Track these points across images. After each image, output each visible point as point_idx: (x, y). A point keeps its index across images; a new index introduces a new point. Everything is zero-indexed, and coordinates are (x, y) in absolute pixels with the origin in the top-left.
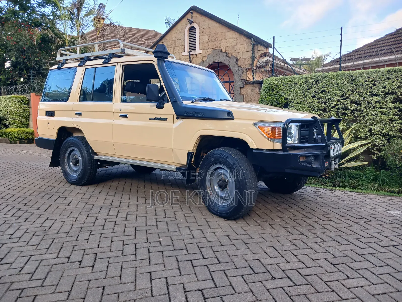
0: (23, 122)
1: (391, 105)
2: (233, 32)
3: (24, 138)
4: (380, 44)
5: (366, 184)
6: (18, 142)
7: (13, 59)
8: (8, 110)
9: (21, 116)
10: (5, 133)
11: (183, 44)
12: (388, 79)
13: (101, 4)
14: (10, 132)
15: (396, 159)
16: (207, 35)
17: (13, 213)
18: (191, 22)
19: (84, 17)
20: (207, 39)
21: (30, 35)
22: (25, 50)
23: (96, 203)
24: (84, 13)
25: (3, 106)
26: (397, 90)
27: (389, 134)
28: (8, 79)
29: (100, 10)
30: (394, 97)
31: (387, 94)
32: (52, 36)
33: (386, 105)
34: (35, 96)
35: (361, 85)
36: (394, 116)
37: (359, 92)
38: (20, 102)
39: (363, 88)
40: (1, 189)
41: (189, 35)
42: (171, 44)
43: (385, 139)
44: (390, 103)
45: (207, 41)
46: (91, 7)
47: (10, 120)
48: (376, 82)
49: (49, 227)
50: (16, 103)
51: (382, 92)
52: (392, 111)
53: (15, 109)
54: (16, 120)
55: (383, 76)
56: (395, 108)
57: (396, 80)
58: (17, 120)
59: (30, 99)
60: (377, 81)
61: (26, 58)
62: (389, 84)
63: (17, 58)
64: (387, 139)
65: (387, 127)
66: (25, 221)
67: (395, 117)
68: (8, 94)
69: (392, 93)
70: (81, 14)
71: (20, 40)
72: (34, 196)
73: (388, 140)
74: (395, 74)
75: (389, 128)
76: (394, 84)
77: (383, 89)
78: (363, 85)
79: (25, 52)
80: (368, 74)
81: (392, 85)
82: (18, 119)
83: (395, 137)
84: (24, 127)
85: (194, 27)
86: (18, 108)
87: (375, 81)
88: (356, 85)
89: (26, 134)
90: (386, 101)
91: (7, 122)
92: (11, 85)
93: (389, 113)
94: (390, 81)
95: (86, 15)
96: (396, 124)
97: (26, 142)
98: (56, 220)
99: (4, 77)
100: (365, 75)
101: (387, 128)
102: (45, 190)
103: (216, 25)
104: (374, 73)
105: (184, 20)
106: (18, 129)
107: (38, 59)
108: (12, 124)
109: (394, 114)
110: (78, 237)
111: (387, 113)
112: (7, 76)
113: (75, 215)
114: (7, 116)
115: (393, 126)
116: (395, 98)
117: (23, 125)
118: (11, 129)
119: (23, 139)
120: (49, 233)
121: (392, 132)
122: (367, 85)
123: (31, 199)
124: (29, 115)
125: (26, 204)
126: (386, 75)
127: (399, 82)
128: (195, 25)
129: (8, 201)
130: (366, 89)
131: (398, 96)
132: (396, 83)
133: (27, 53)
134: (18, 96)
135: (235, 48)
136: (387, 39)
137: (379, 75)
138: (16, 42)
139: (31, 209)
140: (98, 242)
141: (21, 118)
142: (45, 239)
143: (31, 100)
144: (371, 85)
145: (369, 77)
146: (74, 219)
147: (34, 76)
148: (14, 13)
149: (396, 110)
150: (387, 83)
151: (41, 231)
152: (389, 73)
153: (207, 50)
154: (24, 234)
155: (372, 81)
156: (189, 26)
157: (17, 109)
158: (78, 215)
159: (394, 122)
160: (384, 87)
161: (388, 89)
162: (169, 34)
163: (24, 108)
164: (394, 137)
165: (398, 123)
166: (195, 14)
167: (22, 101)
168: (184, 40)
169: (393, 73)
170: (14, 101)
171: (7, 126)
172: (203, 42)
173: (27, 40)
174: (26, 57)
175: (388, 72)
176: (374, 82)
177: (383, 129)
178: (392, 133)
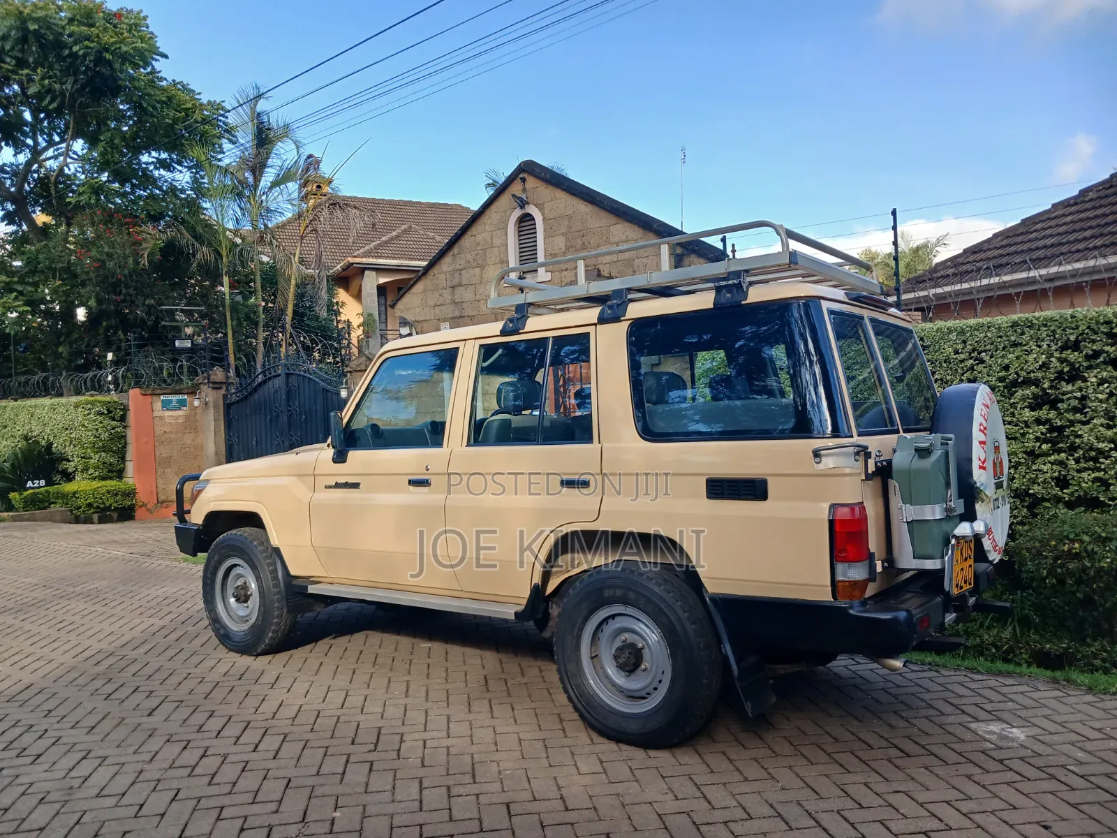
0: (110, 465)
1: (1028, 414)
2: (627, 224)
3: (111, 505)
4: (1035, 231)
5: (978, 630)
6: (95, 517)
7: (92, 303)
8: (73, 436)
9: (104, 449)
10: (63, 496)
11: (505, 260)
12: (1015, 345)
13: (310, 156)
14: (75, 493)
15: (1040, 563)
16: (564, 234)
17: (11, 740)
18: (522, 204)
19: (271, 188)
20: (562, 245)
21: (134, 244)
22: (119, 280)
23: (222, 706)
24: (271, 179)
25: (61, 425)
26: (1039, 375)
27: (1031, 491)
28: (78, 353)
29: (308, 170)
30: (1033, 393)
31: (1015, 384)
32: (187, 243)
33: (1013, 415)
34: (141, 397)
35: (945, 362)
36: (1038, 444)
37: (942, 380)
38: (103, 413)
39: (951, 369)
40: (4, 668)
41: (520, 236)
42: (475, 260)
43: (1023, 506)
44: (1023, 409)
45: (563, 249)
46: (289, 163)
47: (76, 460)
48: (984, 354)
49: (83, 779)
50: (91, 416)
51: (1001, 380)
52: (1031, 431)
53: (90, 433)
54: (92, 461)
55: (1001, 337)
56: (1038, 422)
57: (1034, 347)
58: (95, 459)
59: (128, 406)
60: (985, 351)
61: (123, 301)
62: (1017, 358)
63: (99, 302)
64: (1026, 504)
65: (1023, 473)
66: (32, 763)
67: (1040, 447)
68: (78, 393)
69: (1027, 382)
70: (262, 183)
71: (110, 255)
72: (78, 688)
73: (1030, 508)
74: (1032, 332)
75: (1027, 476)
76: (1031, 358)
77: (1003, 373)
78: (950, 363)
79: (120, 286)
80: (962, 332)
81: (1026, 361)
82: (97, 456)
83: (1048, 500)
84: (111, 478)
85: (529, 215)
86: (97, 430)
87: (982, 352)
88: (932, 363)
89: (117, 495)
90: (1014, 403)
91: (70, 467)
92: (85, 368)
93: (1023, 435)
94: (1018, 351)
95: (275, 184)
96: (1044, 464)
97: (115, 515)
98: (106, 758)
99: (67, 347)
100: (953, 336)
101: (1024, 477)
102: (108, 670)
103: (583, 208)
104: (978, 330)
105: (505, 199)
106: (95, 484)
107: (152, 301)
108: (82, 472)
109: (1037, 439)
110: (140, 809)
111: (1018, 435)
112: (74, 346)
113: (154, 745)
114: (69, 451)
115: (1040, 471)
116: (1035, 397)
117: (109, 472)
118: (80, 485)
119: (108, 509)
120: (78, 796)
121: (1036, 487)
122: (962, 361)
123: (67, 696)
124: (125, 446)
125: (50, 711)
126: (1007, 336)
127: (1042, 354)
128: (532, 210)
129: (9, 704)
130: (960, 371)
131: (1043, 389)
132: (1035, 356)
133: (127, 287)
134: (99, 398)
135: (633, 266)
136: (1055, 218)
137: (989, 335)
138: (100, 260)
139: (57, 726)
140: (184, 822)
141: (103, 454)
142: (63, 813)
143: (131, 407)
144: (971, 362)
145: (964, 342)
146: (148, 757)
147: (140, 347)
148: (97, 190)
149: (1041, 427)
150: (1011, 356)
151: (63, 790)
152: (1016, 331)
153: (565, 273)
154: (19, 798)
155: (974, 350)
156: (518, 213)
157: (94, 432)
158: (162, 743)
159: (1040, 460)
160: (1006, 368)
161: (1017, 373)
162: (469, 233)
163: (113, 429)
164: (1044, 499)
165: (1052, 464)
166: (531, 182)
167: (108, 410)
168: (507, 249)
169: (1026, 330)
170: (87, 412)
171: (69, 477)
172: (553, 252)
173: (126, 257)
174: (122, 297)
175: (1012, 326)
176: (979, 354)
177: (1014, 478)
178: (1035, 489)
